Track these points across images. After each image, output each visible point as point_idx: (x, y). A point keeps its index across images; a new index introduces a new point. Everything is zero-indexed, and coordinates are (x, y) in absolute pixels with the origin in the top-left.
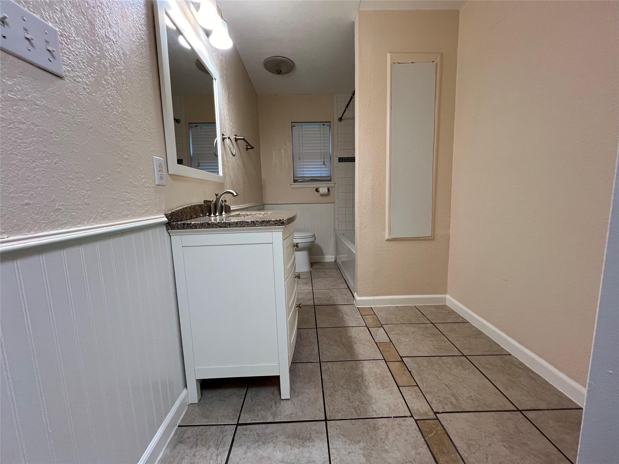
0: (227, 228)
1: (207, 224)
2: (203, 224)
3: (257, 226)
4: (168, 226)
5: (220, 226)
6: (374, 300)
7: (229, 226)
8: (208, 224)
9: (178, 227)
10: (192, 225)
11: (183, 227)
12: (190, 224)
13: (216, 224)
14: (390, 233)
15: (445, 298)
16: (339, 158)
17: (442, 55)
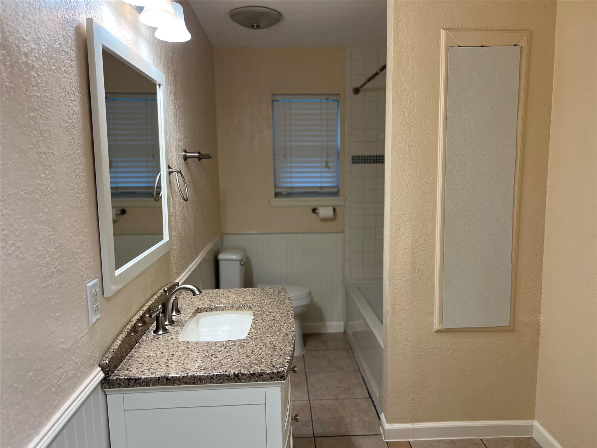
0: (196, 384)
1: (165, 379)
2: (158, 380)
3: (242, 381)
4: (104, 383)
5: (186, 381)
6: (414, 430)
7: (199, 383)
8: (167, 379)
9: (119, 384)
10: (142, 381)
11: (129, 385)
12: (139, 380)
13: (179, 380)
14: (441, 321)
15: (531, 427)
16: (353, 157)
17: (531, 34)
